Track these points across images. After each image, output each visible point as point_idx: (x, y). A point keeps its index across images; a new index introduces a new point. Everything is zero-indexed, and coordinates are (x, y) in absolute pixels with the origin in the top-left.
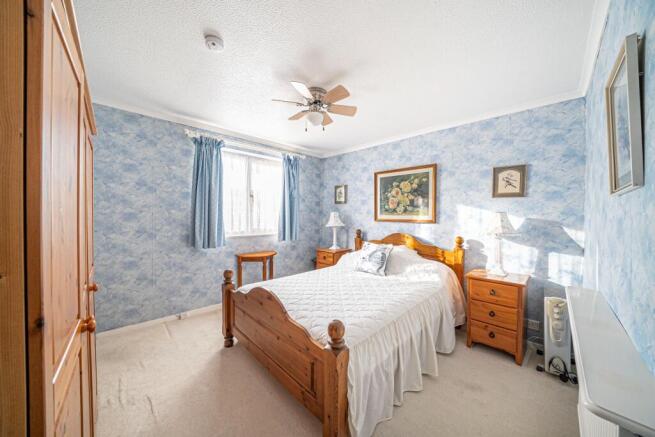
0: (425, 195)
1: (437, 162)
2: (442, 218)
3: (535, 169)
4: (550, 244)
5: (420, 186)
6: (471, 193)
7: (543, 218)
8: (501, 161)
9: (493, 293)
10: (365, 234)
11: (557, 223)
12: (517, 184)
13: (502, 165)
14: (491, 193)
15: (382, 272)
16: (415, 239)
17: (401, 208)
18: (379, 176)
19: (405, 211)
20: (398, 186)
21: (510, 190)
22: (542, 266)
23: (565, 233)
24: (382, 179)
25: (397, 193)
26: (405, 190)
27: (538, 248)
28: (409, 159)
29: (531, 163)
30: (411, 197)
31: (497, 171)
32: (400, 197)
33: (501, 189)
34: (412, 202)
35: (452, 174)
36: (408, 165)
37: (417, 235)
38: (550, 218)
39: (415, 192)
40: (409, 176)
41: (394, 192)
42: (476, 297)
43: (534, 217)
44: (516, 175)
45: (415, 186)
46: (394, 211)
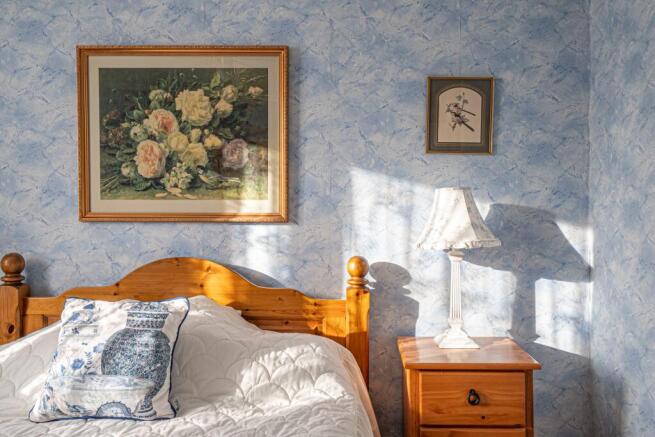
0: (257, 136)
1: (292, 43)
2: (307, 205)
3: (508, 90)
4: (538, 260)
5: (240, 106)
6: (377, 138)
7: (523, 204)
8: (441, 63)
9: (475, 398)
10: (40, 269)
11: (546, 212)
12: (476, 121)
13: (443, 72)
14: (424, 141)
15: (161, 405)
16: (239, 274)
17: (179, 177)
18: (96, 63)
19: (194, 185)
20: (168, 104)
21: (463, 136)
22: (523, 312)
23: (560, 235)
24: (104, 73)
25: (165, 126)
27: (515, 271)
28: (204, 20)
29: (500, 76)
30: (213, 141)
31: (437, 86)
32: (176, 141)
33: (445, 135)
34: (216, 157)
35: (329, 82)
36: (201, 38)
37: (238, 262)
38: (536, 204)
39: (221, 125)
40: (207, 74)
41: (153, 123)
42: (437, 419)
43: (506, 200)
44: (473, 100)
45: (224, 107)
46: (155, 185)
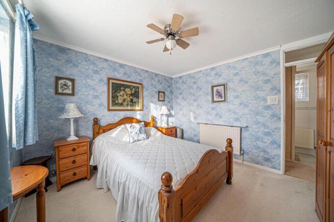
0: (138, 97)
1: (142, 83)
2: (145, 108)
6: (153, 99)
9: (171, 131)
12: (163, 97)
13: (160, 90)
14: (158, 99)
17: (126, 103)
18: (111, 81)
19: (128, 105)
20: (124, 90)
24: (113, 83)
25: (124, 95)
26: (129, 93)
28: (129, 77)
29: (165, 92)
30: (131, 97)
32: (125, 97)
34: (132, 100)
39: (132, 95)
40: (130, 86)
41: (121, 93)
45: (133, 92)
46: (122, 104)
